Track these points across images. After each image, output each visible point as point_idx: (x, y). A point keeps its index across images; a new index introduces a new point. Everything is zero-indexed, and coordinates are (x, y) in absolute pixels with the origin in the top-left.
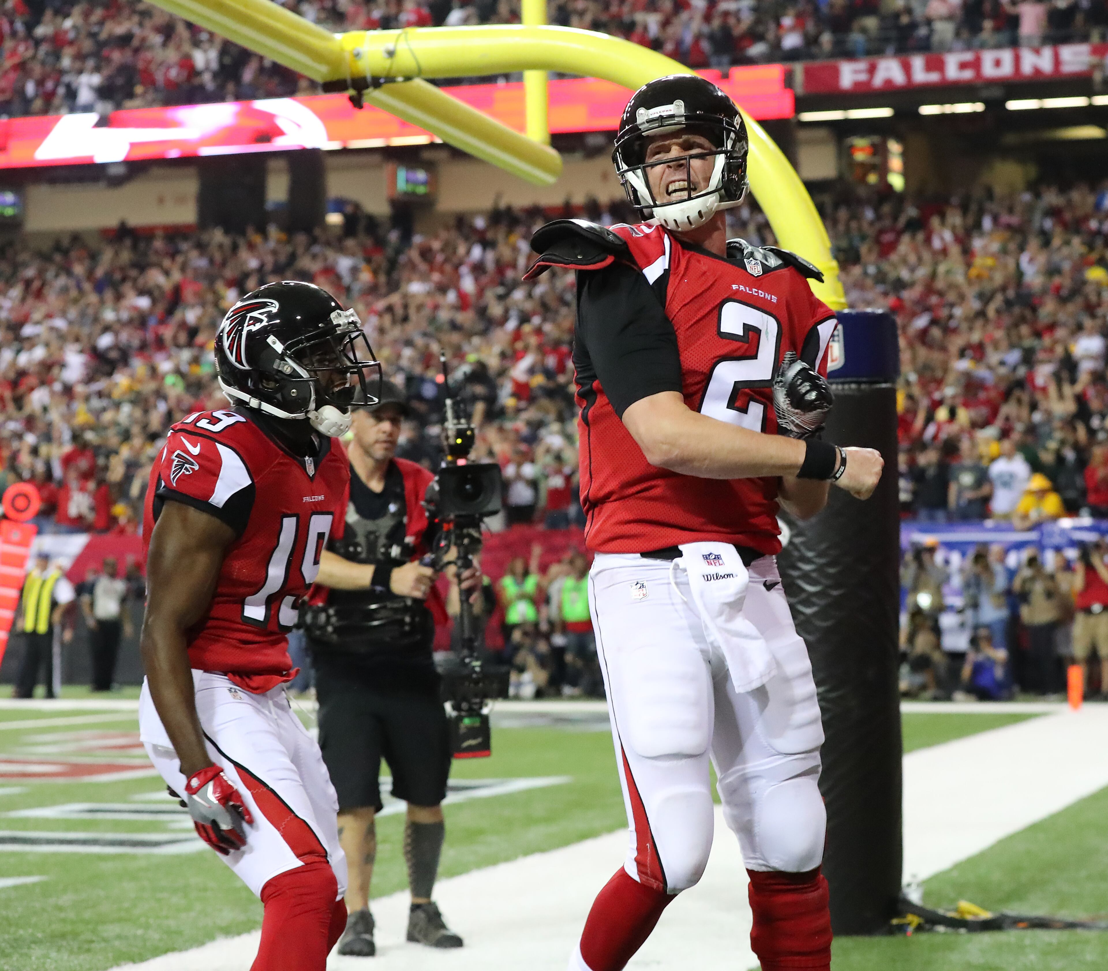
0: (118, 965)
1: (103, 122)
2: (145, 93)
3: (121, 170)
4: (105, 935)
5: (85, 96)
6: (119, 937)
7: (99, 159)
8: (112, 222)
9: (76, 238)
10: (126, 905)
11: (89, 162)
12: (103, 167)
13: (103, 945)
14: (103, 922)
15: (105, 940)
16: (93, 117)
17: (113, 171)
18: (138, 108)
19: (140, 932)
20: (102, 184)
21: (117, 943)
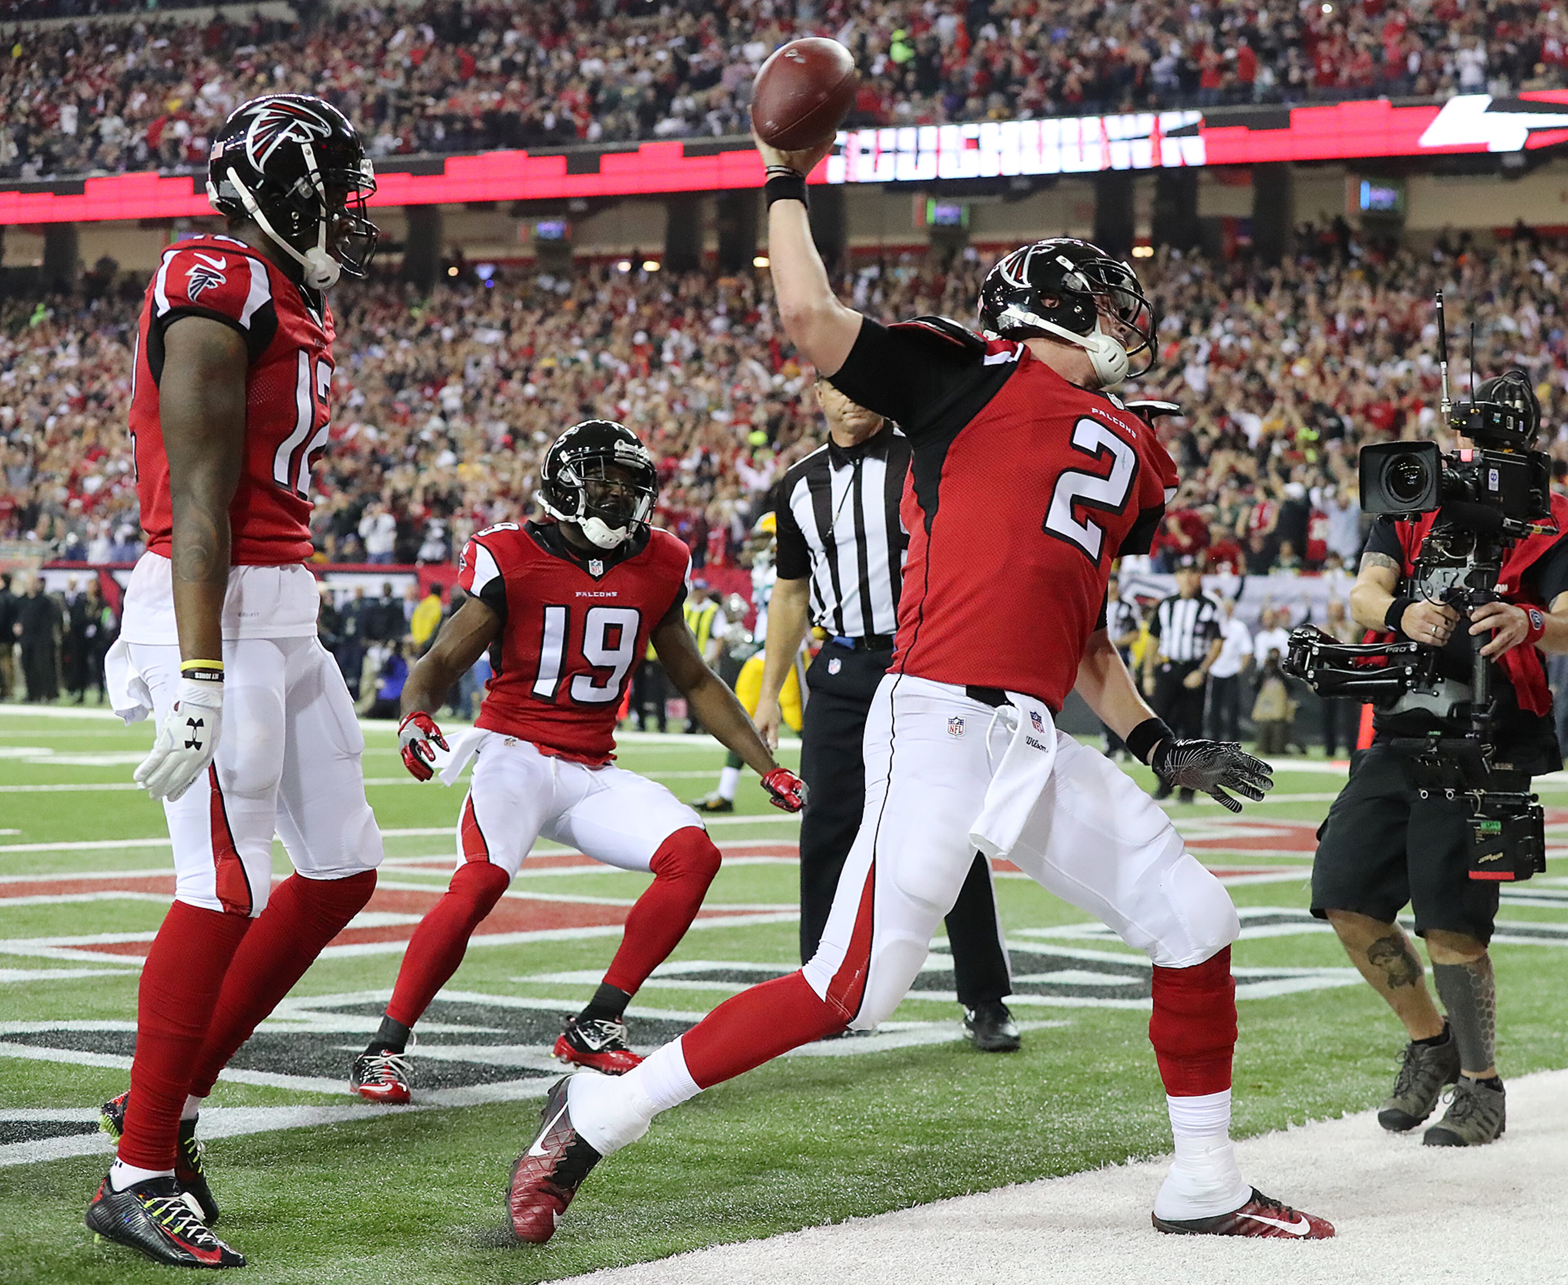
0: (1534, 1072)
1: (1497, 106)
2: (1548, 71)
3: (1519, 161)
4: (1517, 1036)
5: (1471, 75)
6: (1532, 1040)
7: (1494, 148)
8: (1507, 220)
9: (1466, 236)
10: (1538, 1004)
11: (1482, 149)
12: (1499, 155)
13: (1514, 1047)
14: (1515, 1023)
15: (1516, 1042)
16: (1485, 100)
17: (1509, 162)
18: (1540, 89)
19: (1556, 1035)
20: (1496, 176)
21: (1530, 1047)
